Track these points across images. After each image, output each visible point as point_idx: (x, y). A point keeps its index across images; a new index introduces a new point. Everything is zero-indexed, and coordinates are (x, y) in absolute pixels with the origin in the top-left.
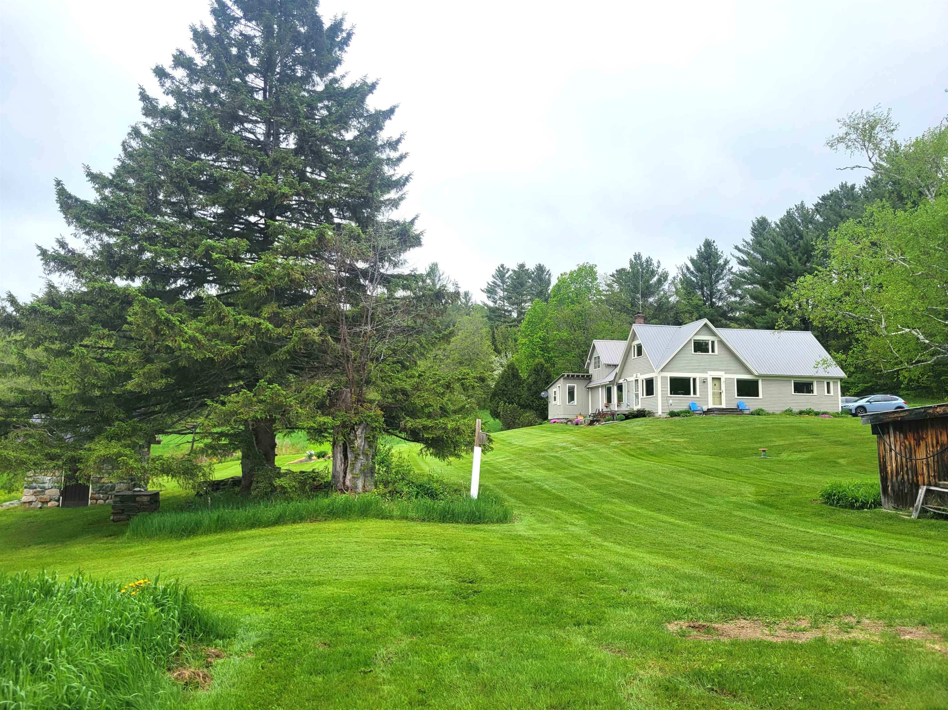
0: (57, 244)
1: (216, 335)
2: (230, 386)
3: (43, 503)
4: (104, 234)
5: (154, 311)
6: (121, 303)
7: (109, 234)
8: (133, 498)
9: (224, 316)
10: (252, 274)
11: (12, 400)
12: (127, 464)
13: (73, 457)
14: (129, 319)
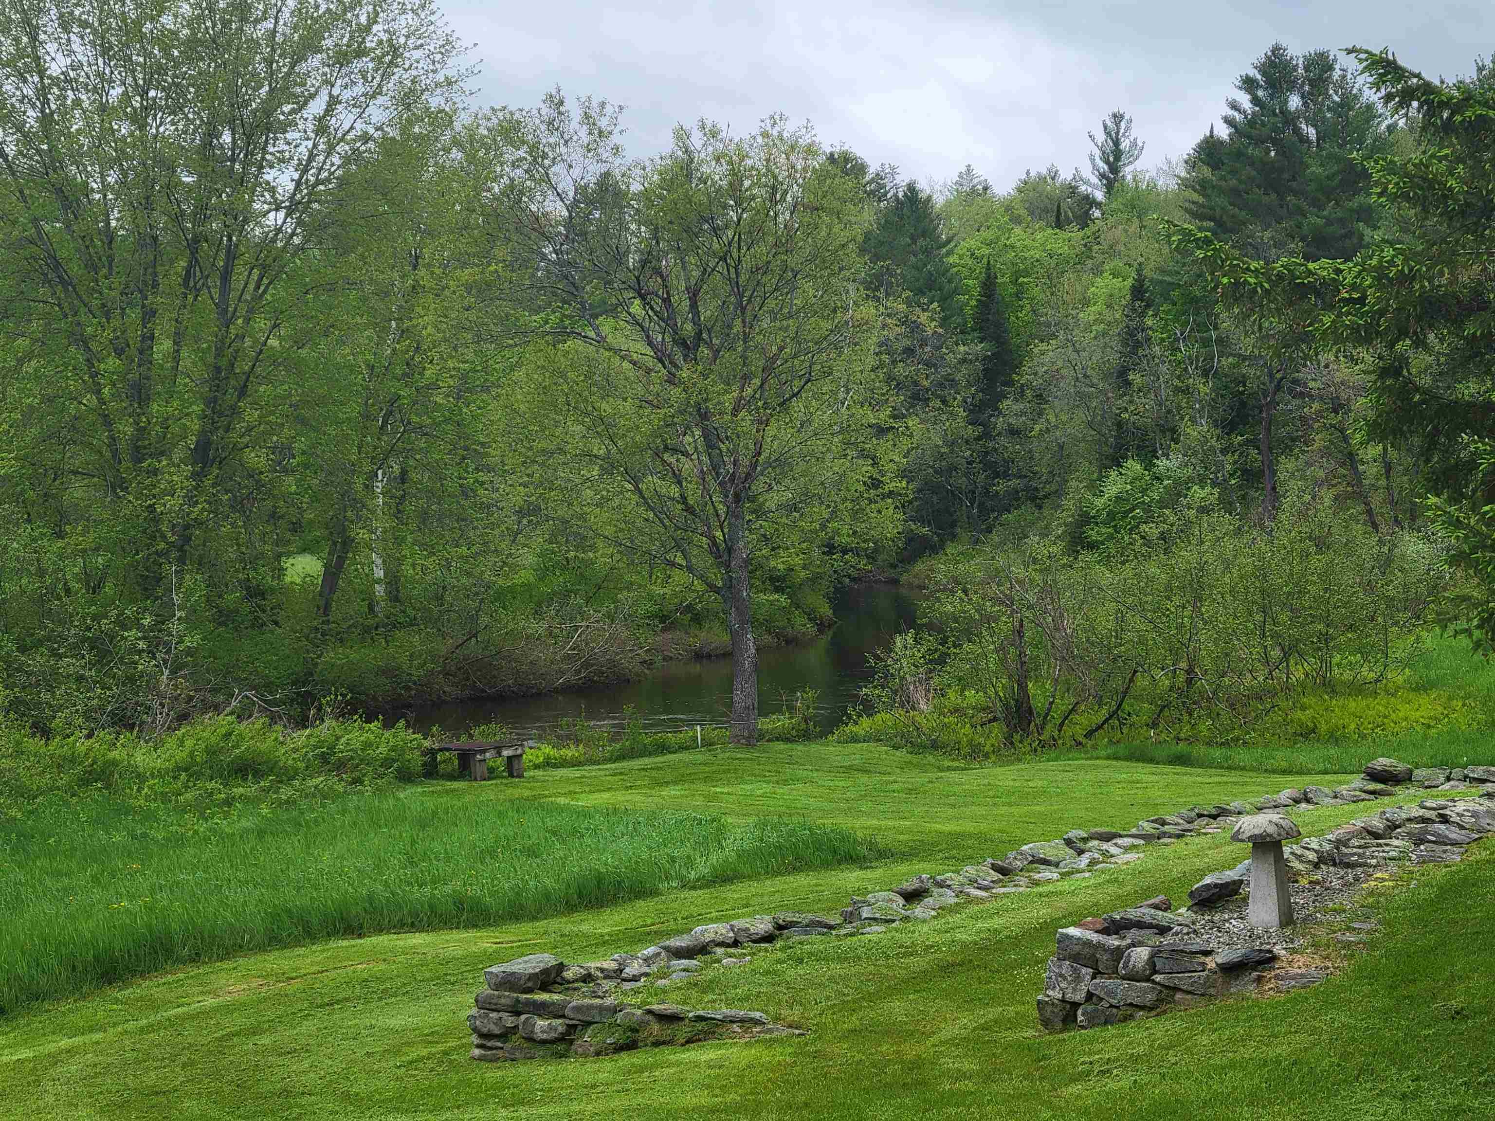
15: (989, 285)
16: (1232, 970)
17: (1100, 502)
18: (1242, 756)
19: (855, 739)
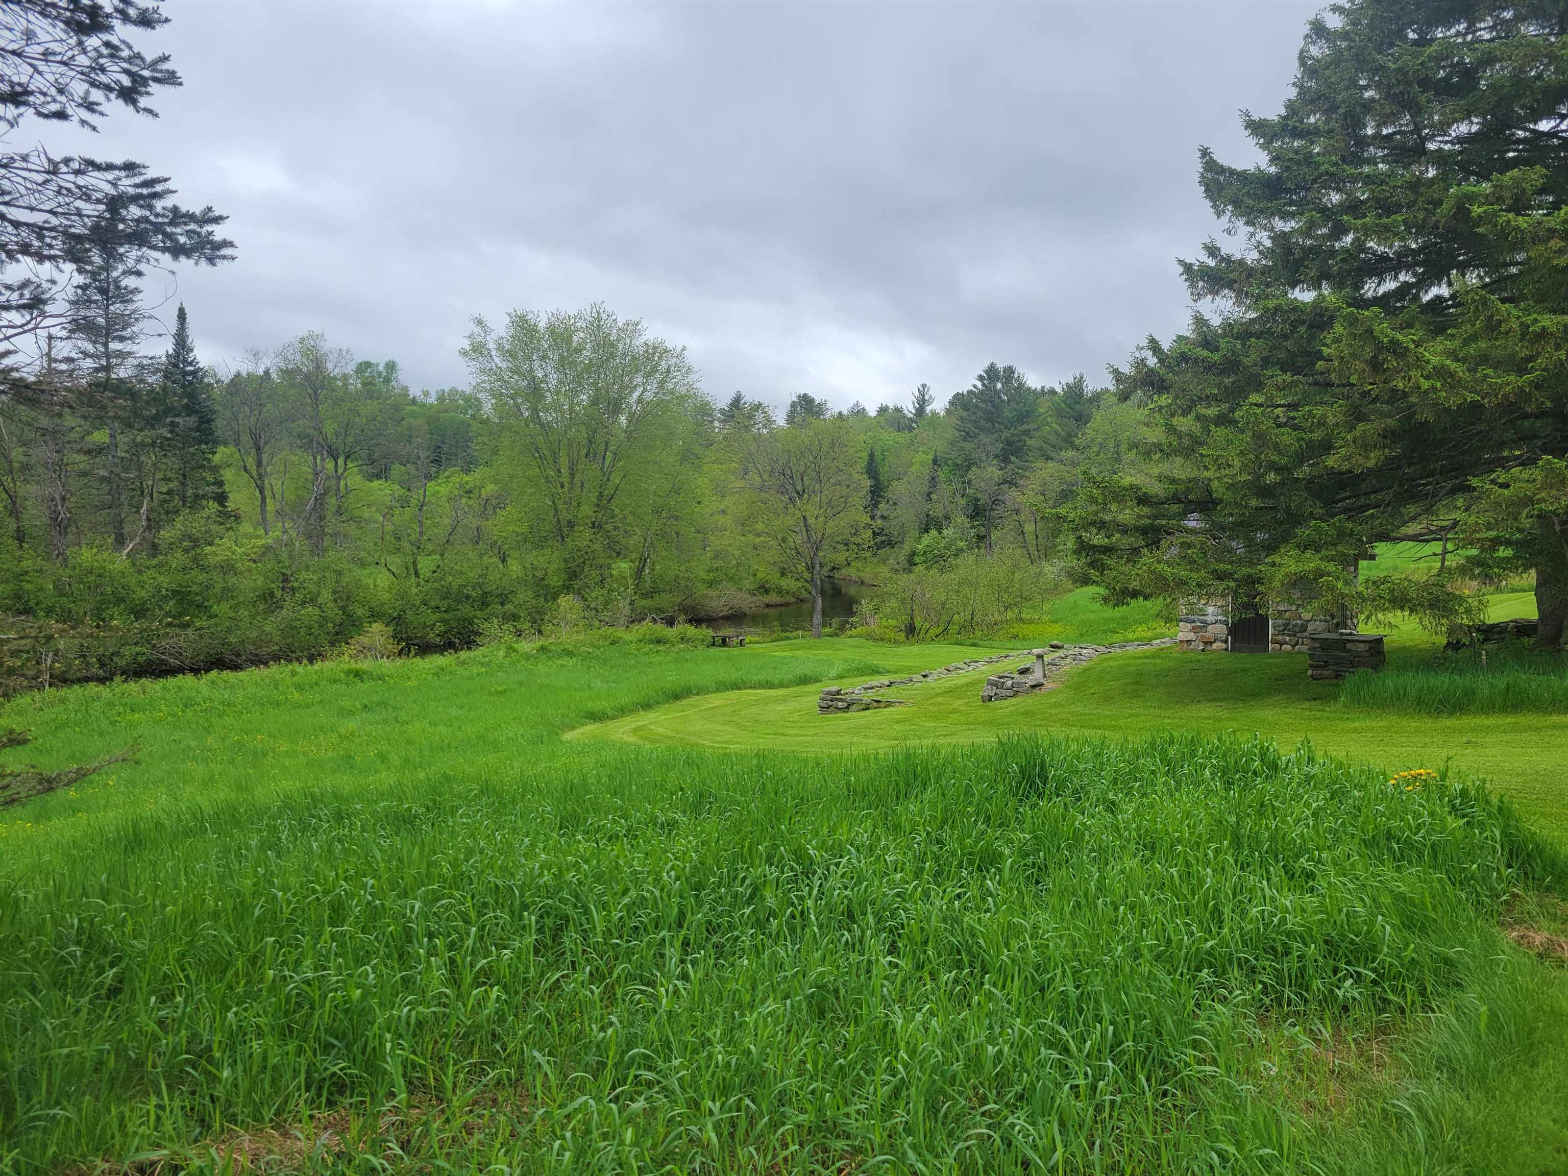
0: (1204, 252)
1: (1483, 359)
2: (1505, 454)
3: (1206, 643)
4: (1277, 218)
5: (1370, 331)
6: (1308, 328)
7: (1285, 216)
8: (1342, 644)
9: (1500, 322)
10: (1556, 230)
11: (1161, 494)
12: (1332, 589)
13: (1250, 576)
14: (1326, 351)
15: (872, 456)
16: (1033, 687)
17: (920, 547)
18: (995, 644)
19: (851, 637)
